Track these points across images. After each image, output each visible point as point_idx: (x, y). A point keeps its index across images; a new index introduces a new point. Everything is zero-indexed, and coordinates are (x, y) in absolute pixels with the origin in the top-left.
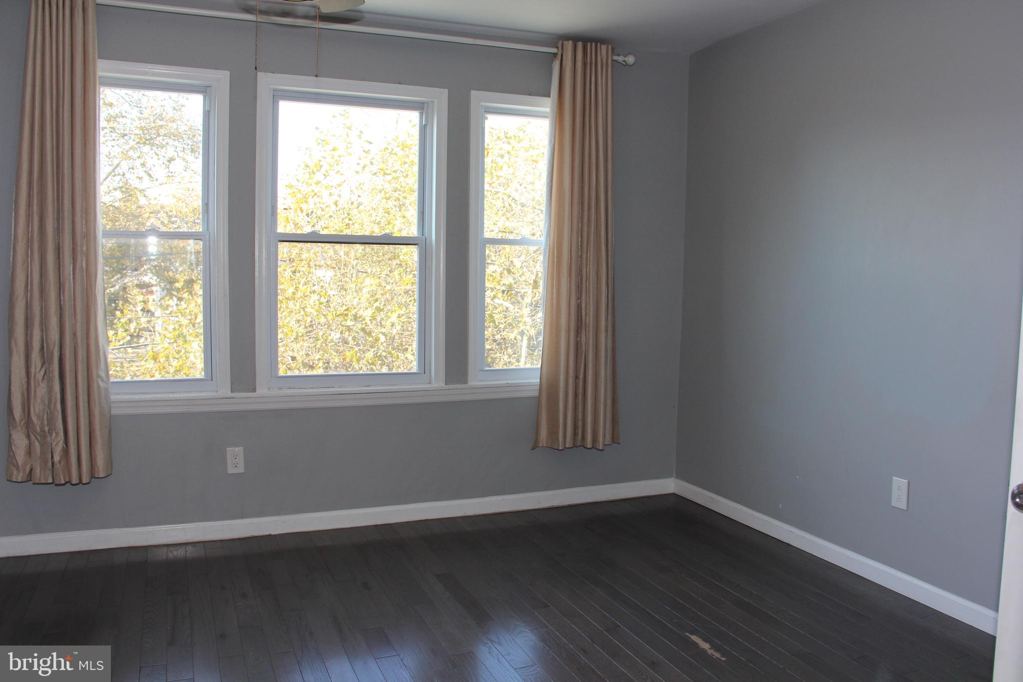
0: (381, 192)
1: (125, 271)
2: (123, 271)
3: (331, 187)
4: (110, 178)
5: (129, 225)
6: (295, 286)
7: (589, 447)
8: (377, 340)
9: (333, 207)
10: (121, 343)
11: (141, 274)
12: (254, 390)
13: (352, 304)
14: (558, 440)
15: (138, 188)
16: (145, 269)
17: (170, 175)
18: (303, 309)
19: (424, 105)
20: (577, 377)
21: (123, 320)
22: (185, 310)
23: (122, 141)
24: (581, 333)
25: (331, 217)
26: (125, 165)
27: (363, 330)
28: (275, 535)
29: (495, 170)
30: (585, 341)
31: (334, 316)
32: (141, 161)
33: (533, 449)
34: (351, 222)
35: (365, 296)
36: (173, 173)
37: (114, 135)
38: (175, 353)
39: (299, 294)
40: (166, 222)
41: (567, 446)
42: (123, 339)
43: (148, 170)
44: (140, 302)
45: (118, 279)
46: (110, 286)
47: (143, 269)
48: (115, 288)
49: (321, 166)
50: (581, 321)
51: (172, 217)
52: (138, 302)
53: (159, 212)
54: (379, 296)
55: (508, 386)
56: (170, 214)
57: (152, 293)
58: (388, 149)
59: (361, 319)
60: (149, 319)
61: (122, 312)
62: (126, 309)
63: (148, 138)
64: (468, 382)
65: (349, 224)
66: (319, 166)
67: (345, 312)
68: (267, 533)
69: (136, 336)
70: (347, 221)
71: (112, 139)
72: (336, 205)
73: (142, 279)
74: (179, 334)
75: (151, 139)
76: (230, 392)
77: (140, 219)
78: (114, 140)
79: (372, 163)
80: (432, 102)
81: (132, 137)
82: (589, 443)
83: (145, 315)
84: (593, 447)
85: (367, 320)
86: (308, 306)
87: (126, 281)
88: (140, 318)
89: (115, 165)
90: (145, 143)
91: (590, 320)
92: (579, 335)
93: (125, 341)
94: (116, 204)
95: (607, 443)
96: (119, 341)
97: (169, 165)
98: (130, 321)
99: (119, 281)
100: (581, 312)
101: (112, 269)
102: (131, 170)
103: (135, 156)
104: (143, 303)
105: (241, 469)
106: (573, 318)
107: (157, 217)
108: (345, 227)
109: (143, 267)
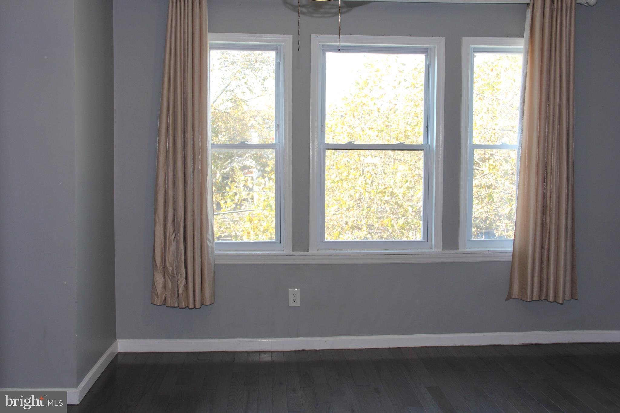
0: (412, 101)
1: (233, 158)
2: (232, 157)
3: (375, 98)
4: (224, 92)
5: (237, 126)
6: (348, 171)
7: (551, 301)
8: (407, 211)
9: (376, 114)
10: (229, 209)
11: (244, 160)
12: (308, 251)
13: (389, 184)
14: (527, 294)
15: (243, 99)
16: (246, 157)
17: (264, 89)
18: (354, 187)
19: (428, 50)
20: (542, 247)
21: (230, 194)
22: (272, 187)
23: (232, 66)
24: (546, 214)
25: (374, 120)
26: (234, 84)
27: (396, 203)
28: (319, 350)
29: (496, 84)
30: (549, 221)
31: (376, 192)
32: (244, 80)
33: (506, 300)
34: (389, 124)
35: (399, 177)
36: (266, 88)
37: (226, 63)
38: (264, 217)
39: (351, 176)
40: (261, 123)
41: (534, 299)
42: (230, 206)
43: (249, 86)
44: (242, 181)
45: (229, 163)
46: (223, 168)
47: (245, 156)
48: (226, 169)
49: (368, 84)
50: (546, 206)
51: (265, 119)
52: (241, 181)
53: (256, 116)
54: (409, 179)
55: (489, 252)
56: (264, 117)
57: (251, 172)
58: (417, 69)
59: (395, 195)
60: (248, 193)
61: (230, 188)
62: (233, 186)
63: (249, 64)
64: (458, 249)
65: (388, 126)
66: (366, 84)
67: (384, 190)
68: (314, 349)
69: (238, 205)
70: (386, 123)
71: (225, 65)
72: (379, 112)
73: (245, 163)
74: (267, 204)
75: (252, 64)
76: (292, 251)
77: (244, 122)
78: (226, 66)
79: (405, 80)
80: (434, 47)
81: (239, 63)
82: (551, 298)
83: (245, 190)
84: (554, 301)
85: (400, 196)
86: (357, 186)
87: (234, 165)
88: (242, 192)
89: (227, 84)
90: (247, 68)
91: (554, 205)
92: (545, 216)
93: (232, 207)
94: (228, 111)
95: (566, 298)
96: (228, 208)
97: (263, 83)
98: (236, 194)
99: (230, 165)
100: (546, 199)
101: (224, 156)
102: (238, 87)
103: (241, 77)
104: (244, 182)
105: (298, 304)
106: (540, 203)
107: (255, 119)
108: (385, 128)
109: (246, 155)
